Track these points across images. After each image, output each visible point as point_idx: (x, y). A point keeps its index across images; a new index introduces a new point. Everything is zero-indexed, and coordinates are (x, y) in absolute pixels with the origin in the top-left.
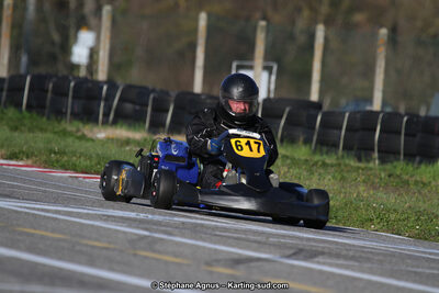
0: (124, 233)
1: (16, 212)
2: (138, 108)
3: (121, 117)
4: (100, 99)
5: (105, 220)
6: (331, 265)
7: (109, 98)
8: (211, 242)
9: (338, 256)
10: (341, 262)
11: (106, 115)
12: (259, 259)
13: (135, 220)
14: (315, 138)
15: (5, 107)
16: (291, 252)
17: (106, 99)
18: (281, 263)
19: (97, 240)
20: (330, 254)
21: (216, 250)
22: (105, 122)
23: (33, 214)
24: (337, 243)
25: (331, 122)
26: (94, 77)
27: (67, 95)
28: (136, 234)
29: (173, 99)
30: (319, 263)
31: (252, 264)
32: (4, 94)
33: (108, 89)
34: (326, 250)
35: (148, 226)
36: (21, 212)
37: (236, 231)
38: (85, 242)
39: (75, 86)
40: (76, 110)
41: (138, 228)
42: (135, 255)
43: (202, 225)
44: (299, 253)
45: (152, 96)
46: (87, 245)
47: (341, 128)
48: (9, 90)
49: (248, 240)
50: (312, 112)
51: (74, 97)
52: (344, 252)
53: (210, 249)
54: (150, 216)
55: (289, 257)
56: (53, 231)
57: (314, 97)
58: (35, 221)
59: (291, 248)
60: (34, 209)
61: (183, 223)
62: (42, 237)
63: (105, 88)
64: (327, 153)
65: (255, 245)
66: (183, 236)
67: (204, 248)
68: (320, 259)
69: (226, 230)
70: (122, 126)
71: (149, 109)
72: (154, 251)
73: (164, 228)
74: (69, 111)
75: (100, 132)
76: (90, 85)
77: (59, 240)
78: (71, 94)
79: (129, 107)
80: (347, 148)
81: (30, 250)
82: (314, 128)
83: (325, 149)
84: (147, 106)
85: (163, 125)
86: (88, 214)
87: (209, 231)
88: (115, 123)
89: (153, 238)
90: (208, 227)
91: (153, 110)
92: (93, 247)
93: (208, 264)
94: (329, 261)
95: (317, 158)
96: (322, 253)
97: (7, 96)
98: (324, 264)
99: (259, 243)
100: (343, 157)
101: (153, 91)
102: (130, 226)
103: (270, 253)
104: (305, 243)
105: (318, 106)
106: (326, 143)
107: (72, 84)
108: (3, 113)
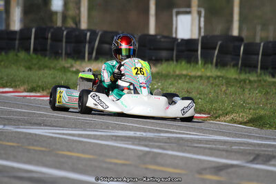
0: (132, 150)
1: (52, 137)
3: (101, 55)
4: (86, 42)
7: (92, 41)
8: (194, 153)
11: (91, 53)
12: (232, 166)
14: (240, 63)
15: (18, 51)
16: (252, 158)
17: (90, 42)
18: (249, 168)
19: (116, 158)
21: (200, 160)
22: (90, 59)
23: (65, 139)
25: (251, 50)
27: (61, 41)
28: (141, 151)
30: (274, 165)
31: (230, 170)
32: (17, 42)
33: (90, 35)
35: (146, 143)
36: (56, 138)
37: (207, 142)
38: (108, 160)
40: (69, 52)
41: (139, 145)
42: (147, 169)
43: (182, 139)
44: (257, 158)
46: (111, 163)
47: (258, 54)
48: (20, 40)
49: (219, 150)
50: (237, 43)
51: (66, 42)
53: (195, 159)
54: (144, 134)
55: (252, 161)
56: (83, 152)
57: (235, 33)
58: (69, 144)
59: (249, 154)
60: (63, 134)
61: (169, 138)
62: (78, 158)
63: (88, 34)
64: (249, 73)
66: (173, 150)
67: (191, 158)
68: (274, 162)
69: (200, 141)
70: (101, 61)
72: (158, 164)
73: (157, 144)
74: (64, 52)
75: (87, 66)
76: (77, 33)
77: (90, 160)
78: (64, 40)
79: (106, 47)
80: (264, 68)
81: (74, 170)
82: (239, 55)
83: (247, 69)
86: (101, 136)
87: (189, 144)
89: (153, 152)
90: (187, 140)
92: (116, 164)
93: (200, 172)
96: (274, 157)
97: (19, 43)
99: (227, 151)
100: (261, 74)
102: (133, 144)
103: (237, 159)
104: (257, 148)
105: (239, 39)
106: (248, 66)
107: (65, 33)
108: (17, 55)
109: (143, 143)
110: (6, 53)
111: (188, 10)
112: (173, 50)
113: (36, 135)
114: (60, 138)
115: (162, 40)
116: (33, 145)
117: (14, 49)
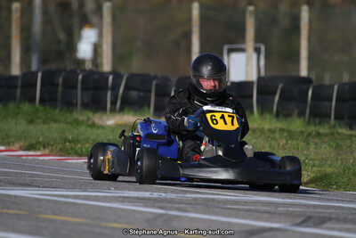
0: (141, 212)
1: (37, 200)
2: (142, 94)
3: (127, 104)
4: (107, 89)
5: (122, 202)
6: (340, 230)
7: (115, 87)
8: (224, 216)
9: (345, 221)
10: (349, 226)
11: (114, 103)
12: (271, 229)
13: (150, 199)
14: (308, 110)
15: (20, 102)
16: (301, 220)
17: (113, 89)
18: (294, 232)
19: (116, 221)
20: (338, 220)
21: (229, 223)
22: (113, 110)
24: (342, 208)
25: (322, 95)
26: (100, 69)
27: (76, 88)
28: (152, 213)
29: (173, 84)
30: (328, 229)
31: (266, 234)
32: (19, 90)
33: (113, 79)
34: (333, 216)
35: (163, 205)
36: (42, 200)
37: (246, 203)
38: (104, 224)
39: (83, 77)
40: (86, 101)
41: (152, 207)
43: (213, 200)
44: (307, 220)
45: (154, 83)
46: (106, 227)
47: (331, 100)
48: (22, 87)
49: (258, 211)
50: (303, 87)
51: (83, 89)
52: (350, 217)
54: (164, 195)
55: (299, 225)
56: (74, 215)
57: (304, 72)
58: (56, 206)
59: (299, 216)
60: (54, 195)
61: (195, 199)
62: (64, 223)
63: (111, 78)
64: (320, 124)
65: (266, 215)
66: (197, 212)
67: (218, 221)
68: (328, 225)
69: (236, 202)
70: (128, 112)
71: (153, 95)
73: (177, 205)
74: (79, 102)
75: (109, 119)
76: (96, 77)
77: (80, 224)
78: (79, 86)
79: (134, 94)
80: (339, 117)
82: (306, 102)
83: (317, 120)
84: (150, 92)
86: (105, 197)
87: (221, 205)
88: (122, 110)
89: (169, 215)
90: (219, 201)
91: (157, 95)
92: (113, 229)
94: (338, 226)
95: (312, 128)
96: (330, 219)
97: (21, 92)
98: (333, 229)
99: (269, 213)
100: (335, 126)
101: (156, 77)
102: (145, 206)
103: (280, 222)
104: (312, 210)
105: (307, 81)
106: (318, 115)
107: (80, 77)
108: (18, 108)
109: (159, 204)
110: (4, 105)
111: (242, 46)
113: (16, 197)
114: (47, 200)
116: (9, 208)
117: (15, 100)
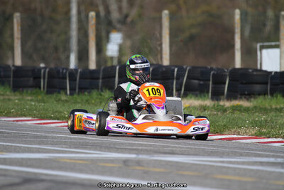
2: (202, 82)
3: (189, 91)
4: (173, 79)
7: (180, 77)
11: (179, 90)
15: (102, 91)
17: (177, 79)
29: (228, 74)
32: (100, 81)
33: (178, 71)
39: (153, 70)
45: (212, 73)
48: (103, 78)
63: (176, 70)
70: (191, 97)
71: (211, 83)
76: (164, 69)
79: (195, 82)
84: (209, 80)
85: (223, 94)
88: (185, 95)
91: (213, 83)
97: (102, 82)
101: (212, 69)
108: (101, 95)
110: (89, 92)
111: (277, 43)
112: (267, 83)
115: (255, 73)
117: (98, 89)
